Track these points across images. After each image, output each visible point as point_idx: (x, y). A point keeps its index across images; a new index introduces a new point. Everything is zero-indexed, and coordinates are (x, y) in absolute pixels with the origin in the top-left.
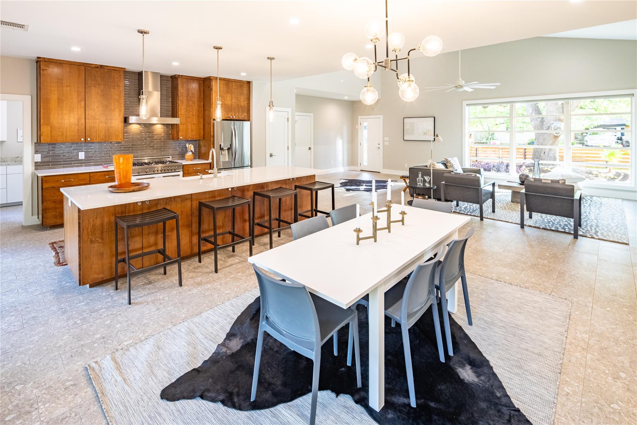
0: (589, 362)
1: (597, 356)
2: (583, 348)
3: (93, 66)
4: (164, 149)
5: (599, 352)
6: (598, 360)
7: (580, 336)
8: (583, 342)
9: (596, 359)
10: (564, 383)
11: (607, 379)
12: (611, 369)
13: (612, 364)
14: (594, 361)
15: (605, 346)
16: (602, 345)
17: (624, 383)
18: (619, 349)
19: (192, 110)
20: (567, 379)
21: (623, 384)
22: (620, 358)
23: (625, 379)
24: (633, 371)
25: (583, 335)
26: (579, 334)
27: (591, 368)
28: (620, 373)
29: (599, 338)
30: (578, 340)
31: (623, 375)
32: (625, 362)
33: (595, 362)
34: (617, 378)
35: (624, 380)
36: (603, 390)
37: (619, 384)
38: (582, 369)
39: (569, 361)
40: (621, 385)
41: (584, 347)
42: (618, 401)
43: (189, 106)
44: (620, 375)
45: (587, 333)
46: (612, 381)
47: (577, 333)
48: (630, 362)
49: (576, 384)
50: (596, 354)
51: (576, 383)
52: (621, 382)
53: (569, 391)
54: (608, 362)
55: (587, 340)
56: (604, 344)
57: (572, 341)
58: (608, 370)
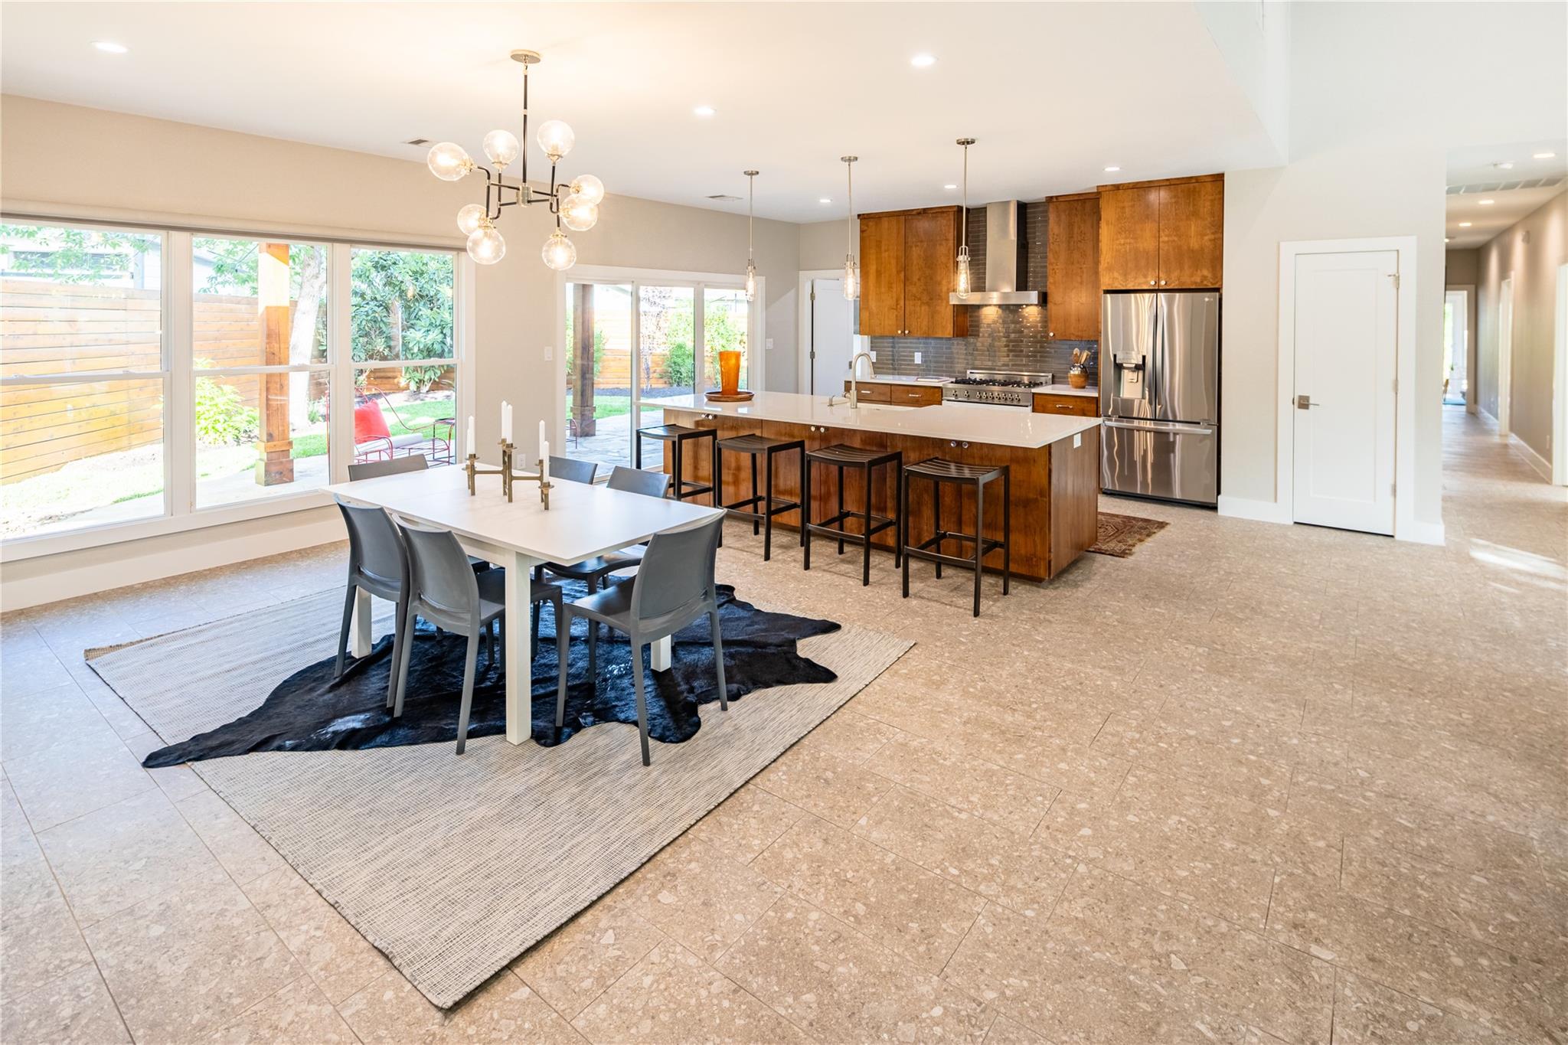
0: (233, 893)
1: (230, 919)
2: (269, 906)
3: (914, 212)
4: (1041, 357)
5: (235, 933)
6: (222, 913)
7: (304, 928)
8: (283, 919)
9: (226, 910)
10: (236, 824)
11: (178, 893)
12: (187, 920)
13: (192, 932)
14: (226, 903)
15: (235, 962)
16: (243, 957)
17: (146, 916)
18: (203, 990)
19: (1079, 271)
20: (237, 832)
21: (146, 913)
22: (186, 966)
23: (148, 927)
24: (141, 963)
25: (303, 937)
26: (312, 932)
27: (219, 884)
28: (163, 929)
29: (266, 970)
30: (296, 914)
31: (157, 930)
32: (170, 965)
33: (222, 902)
34: (165, 913)
35: (148, 923)
36: (173, 871)
37: (153, 906)
38: (233, 867)
39: (264, 859)
40: (150, 908)
41: (271, 911)
42: (138, 876)
43: (1073, 263)
44: (161, 925)
45: (301, 953)
46: (169, 898)
47: (317, 928)
48: (158, 977)
49: (217, 839)
50: (237, 921)
51: (220, 841)
52: (152, 912)
53: (218, 821)
54: (200, 930)
55: (283, 935)
56: (243, 964)
57: (304, 899)
58: (189, 912)
